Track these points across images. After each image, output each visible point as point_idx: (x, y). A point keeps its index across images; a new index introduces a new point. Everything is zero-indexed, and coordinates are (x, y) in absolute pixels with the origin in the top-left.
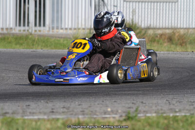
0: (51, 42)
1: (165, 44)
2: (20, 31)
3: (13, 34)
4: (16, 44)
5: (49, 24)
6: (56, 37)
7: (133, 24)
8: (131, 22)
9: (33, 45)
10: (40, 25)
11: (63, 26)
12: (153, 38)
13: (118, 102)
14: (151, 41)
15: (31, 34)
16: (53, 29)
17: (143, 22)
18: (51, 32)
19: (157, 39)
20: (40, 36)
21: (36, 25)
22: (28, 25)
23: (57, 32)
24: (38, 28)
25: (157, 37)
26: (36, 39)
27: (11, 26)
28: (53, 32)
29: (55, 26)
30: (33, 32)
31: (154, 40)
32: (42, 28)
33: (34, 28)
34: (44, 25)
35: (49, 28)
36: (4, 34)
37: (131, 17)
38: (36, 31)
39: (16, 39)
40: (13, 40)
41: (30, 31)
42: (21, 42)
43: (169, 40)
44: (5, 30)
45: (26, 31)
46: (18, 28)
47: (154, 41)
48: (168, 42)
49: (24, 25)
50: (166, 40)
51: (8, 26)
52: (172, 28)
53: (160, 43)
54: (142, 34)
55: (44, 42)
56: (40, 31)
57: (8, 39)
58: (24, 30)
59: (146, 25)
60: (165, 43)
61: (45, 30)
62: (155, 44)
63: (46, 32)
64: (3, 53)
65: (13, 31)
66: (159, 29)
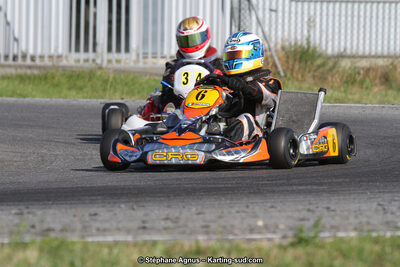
0: (141, 85)
1: (376, 89)
2: (78, 61)
3: (64, 68)
4: (70, 89)
5: (138, 47)
6: (151, 74)
7: (309, 47)
8: (305, 42)
9: (104, 90)
10: (118, 50)
11: (166, 52)
12: (351, 75)
13: (279, 208)
14: (347, 82)
15: (100, 68)
16: (145, 57)
17: (330, 43)
18: (141, 64)
19: (358, 78)
20: (118, 71)
21: (109, 49)
22: (94, 50)
23: (154, 63)
24: (114, 56)
25: (359, 73)
26: (111, 79)
27: (60, 51)
28: (145, 63)
29: (150, 51)
30: (105, 64)
31: (352, 80)
32: (123, 55)
33: (106, 56)
34: (127, 50)
35: (138, 55)
36: (44, 68)
37: (305, 32)
38: (109, 61)
39: (70, 77)
40: (63, 80)
41: (99, 61)
42: (80, 83)
43: (383, 80)
44: (46, 59)
45: (91, 62)
46: (74, 55)
47: (354, 82)
48: (382, 84)
49: (86, 50)
50: (377, 81)
51: (53, 51)
52: (389, 56)
53: (365, 86)
54: (327, 67)
55: (126, 84)
56: (118, 61)
57: (53, 78)
58: (86, 61)
59: (336, 50)
60: (376, 85)
61: (128, 60)
62: (355, 89)
63: (132, 64)
64: (43, 107)
65: (64, 62)
66: (363, 57)
